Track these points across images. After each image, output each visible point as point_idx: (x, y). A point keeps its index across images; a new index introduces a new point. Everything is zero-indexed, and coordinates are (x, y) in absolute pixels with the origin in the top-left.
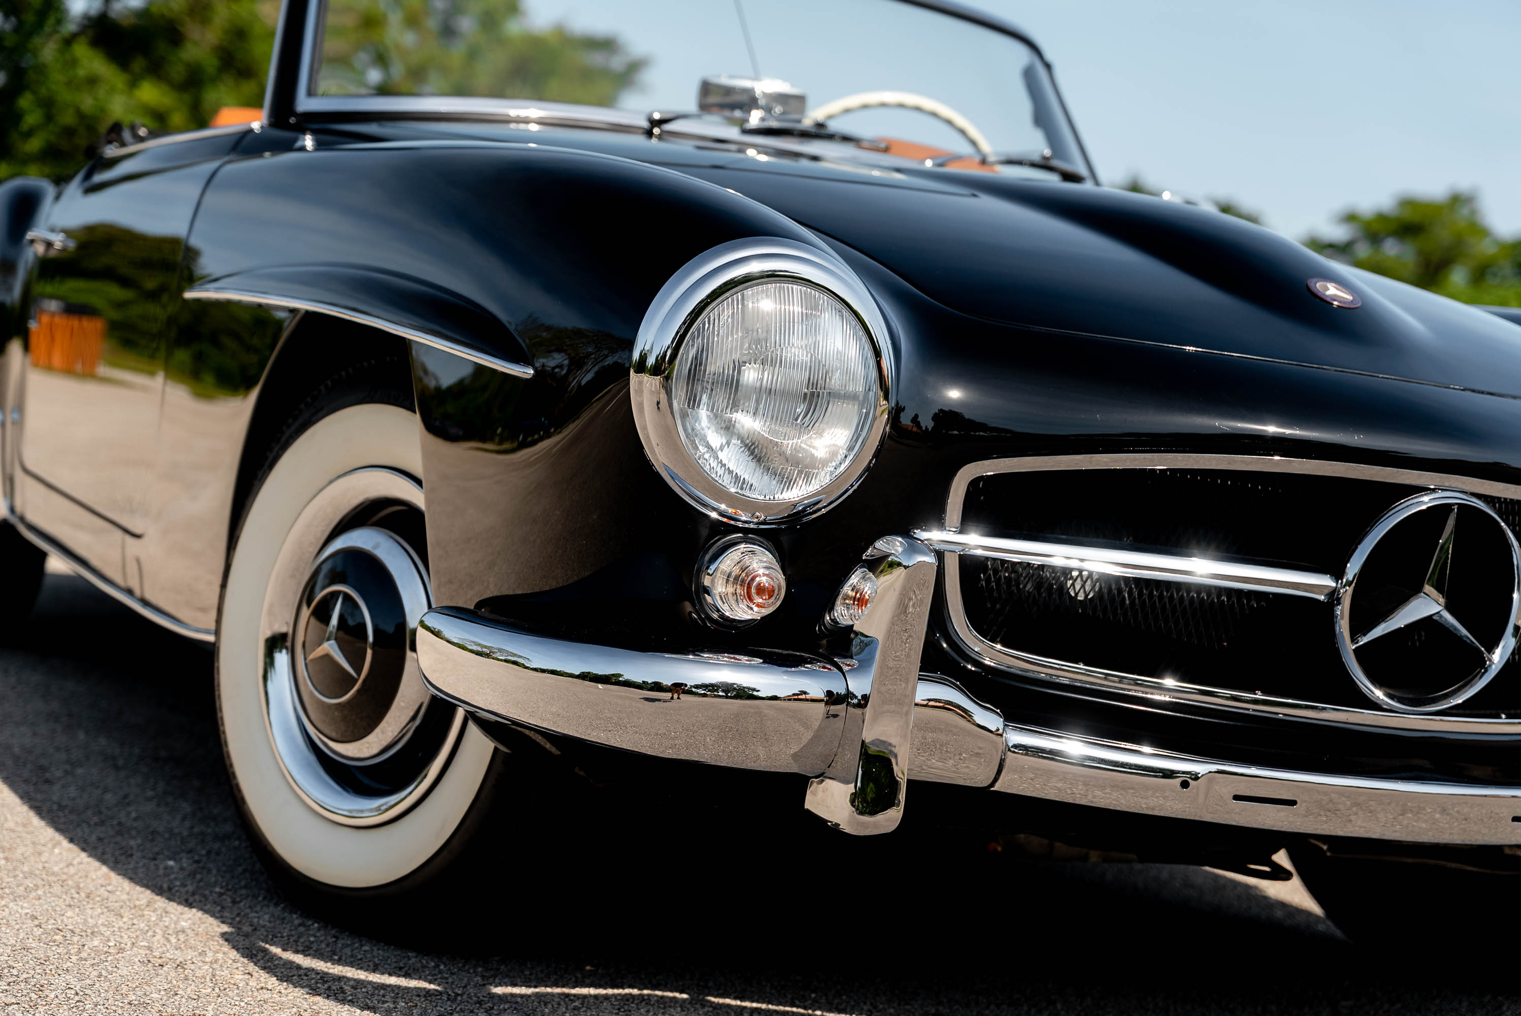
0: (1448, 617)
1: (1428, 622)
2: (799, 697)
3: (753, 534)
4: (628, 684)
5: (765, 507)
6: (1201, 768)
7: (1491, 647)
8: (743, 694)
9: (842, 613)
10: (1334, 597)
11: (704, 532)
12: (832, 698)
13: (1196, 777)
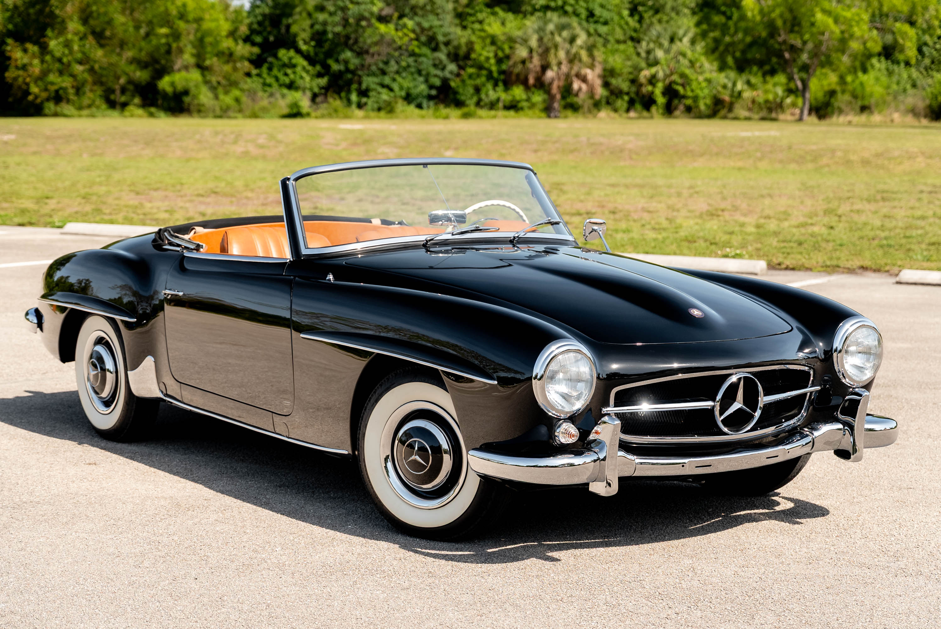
0: (744, 407)
1: (739, 410)
2: (585, 463)
3: (565, 420)
4: (540, 467)
5: (567, 412)
6: (686, 461)
7: (755, 411)
8: (572, 465)
9: (592, 437)
10: (713, 407)
11: (555, 422)
12: (595, 461)
13: (685, 463)
